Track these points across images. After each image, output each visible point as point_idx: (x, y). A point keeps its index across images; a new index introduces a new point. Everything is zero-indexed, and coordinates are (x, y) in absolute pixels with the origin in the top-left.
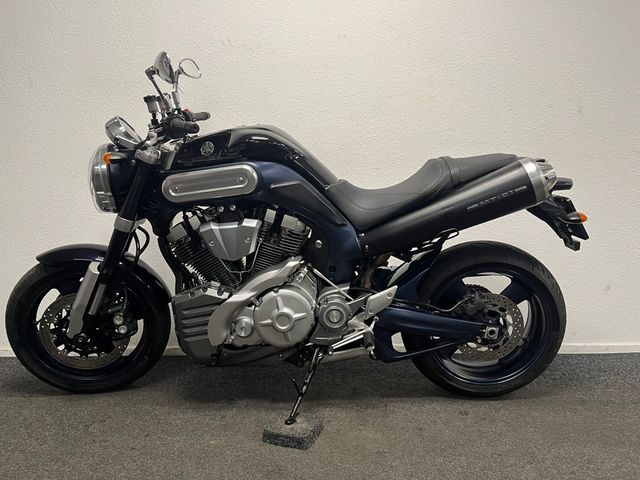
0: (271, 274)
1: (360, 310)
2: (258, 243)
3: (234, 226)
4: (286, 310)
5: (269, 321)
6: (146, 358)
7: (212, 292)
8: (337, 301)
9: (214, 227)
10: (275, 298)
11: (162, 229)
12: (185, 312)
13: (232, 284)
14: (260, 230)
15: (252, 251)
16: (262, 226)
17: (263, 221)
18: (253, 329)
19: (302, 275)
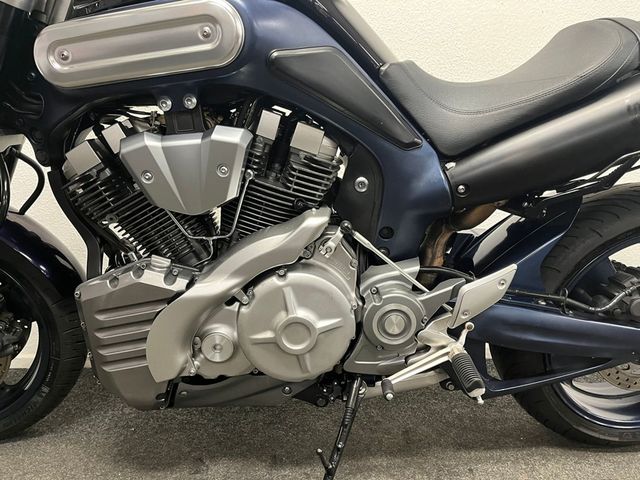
0: (269, 243)
1: (442, 311)
2: (244, 180)
3: (193, 140)
4: (302, 313)
5: (269, 335)
6: (46, 389)
7: (154, 278)
8: (399, 293)
9: (152, 142)
10: (279, 290)
11: (52, 153)
12: (101, 317)
13: (194, 261)
14: (249, 155)
15: (232, 193)
16: (252, 145)
17: (255, 136)
18: (237, 347)
19: (331, 244)
